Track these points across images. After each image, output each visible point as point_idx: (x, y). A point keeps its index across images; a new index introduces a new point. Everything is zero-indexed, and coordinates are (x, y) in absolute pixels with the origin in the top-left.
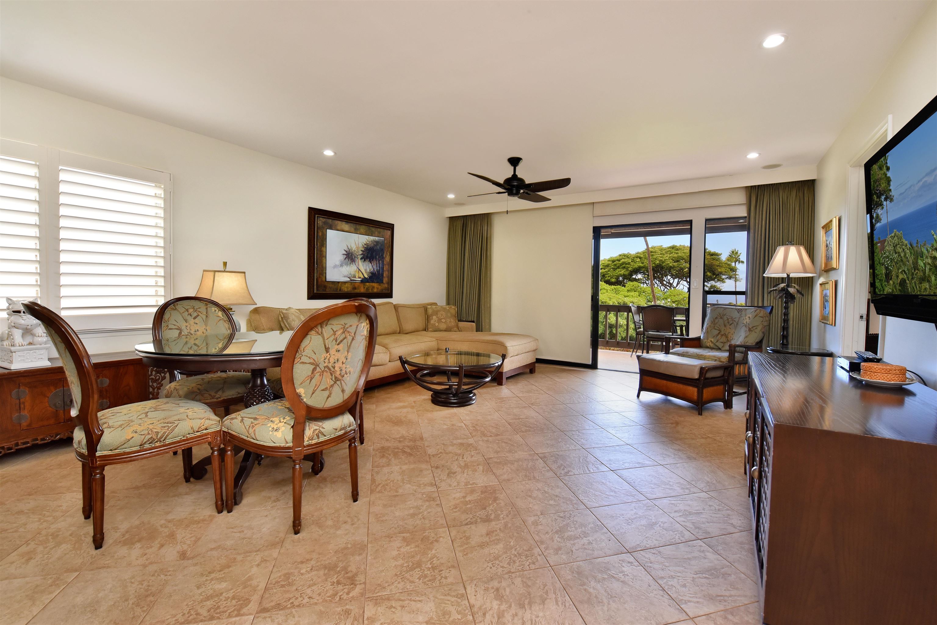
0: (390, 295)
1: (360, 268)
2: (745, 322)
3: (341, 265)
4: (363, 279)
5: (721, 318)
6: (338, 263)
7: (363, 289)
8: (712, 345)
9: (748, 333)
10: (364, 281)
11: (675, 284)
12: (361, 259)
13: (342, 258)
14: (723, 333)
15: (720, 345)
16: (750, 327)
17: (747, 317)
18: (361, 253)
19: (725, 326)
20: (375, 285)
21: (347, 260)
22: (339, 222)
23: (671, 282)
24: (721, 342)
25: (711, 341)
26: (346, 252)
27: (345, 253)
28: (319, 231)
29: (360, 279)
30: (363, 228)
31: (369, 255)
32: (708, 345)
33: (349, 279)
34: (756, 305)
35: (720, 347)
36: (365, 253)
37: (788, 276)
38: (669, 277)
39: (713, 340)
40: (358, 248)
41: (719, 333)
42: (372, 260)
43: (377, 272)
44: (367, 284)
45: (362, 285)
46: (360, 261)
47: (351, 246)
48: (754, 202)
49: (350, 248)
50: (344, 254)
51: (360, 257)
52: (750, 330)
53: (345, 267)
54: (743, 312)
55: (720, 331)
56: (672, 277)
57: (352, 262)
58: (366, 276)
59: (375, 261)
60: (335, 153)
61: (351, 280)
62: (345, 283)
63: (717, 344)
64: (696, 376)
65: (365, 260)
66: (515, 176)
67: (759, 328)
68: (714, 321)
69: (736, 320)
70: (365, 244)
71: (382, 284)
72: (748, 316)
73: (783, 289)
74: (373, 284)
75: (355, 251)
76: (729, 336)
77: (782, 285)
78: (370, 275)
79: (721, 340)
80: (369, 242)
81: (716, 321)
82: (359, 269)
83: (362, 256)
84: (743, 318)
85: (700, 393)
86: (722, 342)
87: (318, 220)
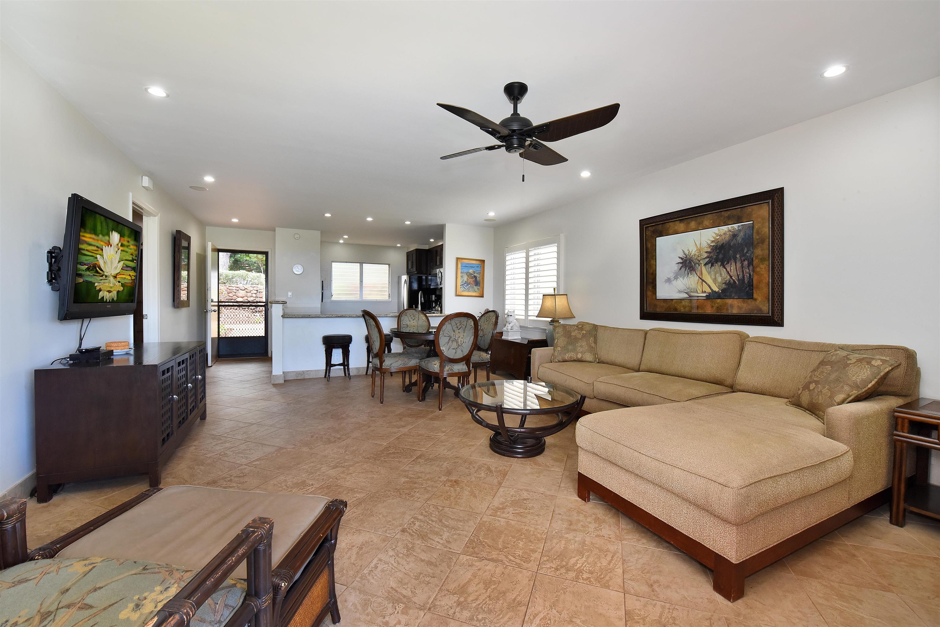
0: (779, 323)
1: (703, 278)
3: (676, 278)
4: (710, 293)
6: (672, 276)
7: (710, 309)
10: (712, 296)
12: (705, 264)
13: (676, 268)
18: (706, 255)
20: (735, 302)
21: (683, 269)
22: (671, 224)
26: (682, 259)
27: (680, 261)
28: (647, 243)
29: (704, 295)
30: (709, 219)
36: (712, 254)
40: (699, 250)
42: (728, 263)
43: (739, 280)
44: (719, 301)
45: (708, 304)
46: (703, 268)
47: (688, 250)
49: (687, 252)
50: (678, 263)
51: (703, 263)
53: (681, 279)
57: (691, 271)
58: (716, 289)
59: (733, 264)
61: (690, 297)
62: (681, 300)
65: (712, 265)
70: (713, 242)
71: (750, 301)
74: (731, 301)
75: (695, 255)
78: (724, 286)
80: (720, 236)
82: (703, 280)
83: (707, 260)
87: (647, 231)
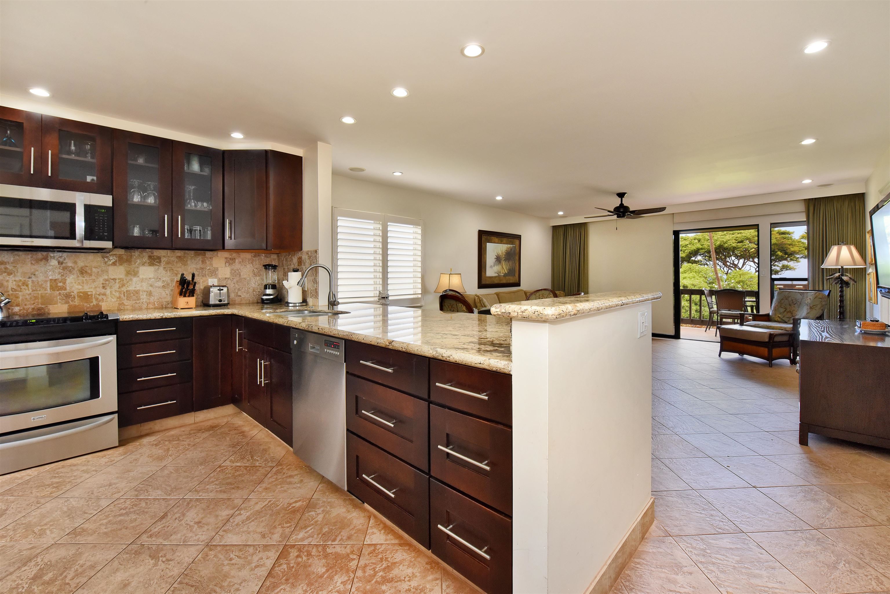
0: (519, 285)
1: (503, 267)
2: (807, 302)
3: (494, 266)
5: (787, 299)
6: (492, 264)
7: (505, 281)
8: (779, 320)
9: (810, 310)
10: (505, 275)
11: (740, 265)
13: (494, 260)
14: (788, 310)
15: (787, 320)
16: (811, 306)
17: (808, 299)
18: (504, 256)
19: (790, 305)
20: (511, 278)
21: (497, 262)
22: (493, 237)
23: (736, 263)
25: (779, 317)
27: (496, 257)
28: (483, 245)
29: (503, 275)
30: (505, 240)
31: (508, 257)
32: (776, 319)
33: (497, 275)
34: (817, 289)
35: (787, 321)
36: (506, 256)
37: (842, 267)
38: (733, 258)
39: (780, 316)
40: (502, 253)
41: (785, 311)
42: (510, 261)
43: (512, 269)
44: (507, 277)
45: (504, 279)
46: (503, 262)
47: (499, 252)
49: (498, 254)
51: (503, 259)
52: (811, 308)
53: (496, 266)
54: (805, 294)
55: (786, 309)
56: (736, 258)
57: (499, 263)
58: (506, 272)
60: (503, 198)
61: (499, 275)
62: (496, 277)
63: (784, 318)
64: (767, 340)
65: (506, 262)
66: (622, 204)
67: (819, 306)
69: (800, 300)
70: (506, 250)
71: (514, 277)
72: (809, 297)
73: (837, 278)
74: (509, 277)
75: (501, 256)
76: (794, 312)
77: (837, 275)
78: (508, 271)
79: (787, 316)
80: (508, 249)
81: (782, 301)
84: (805, 299)
85: (770, 352)
86: (788, 318)
87: (483, 238)
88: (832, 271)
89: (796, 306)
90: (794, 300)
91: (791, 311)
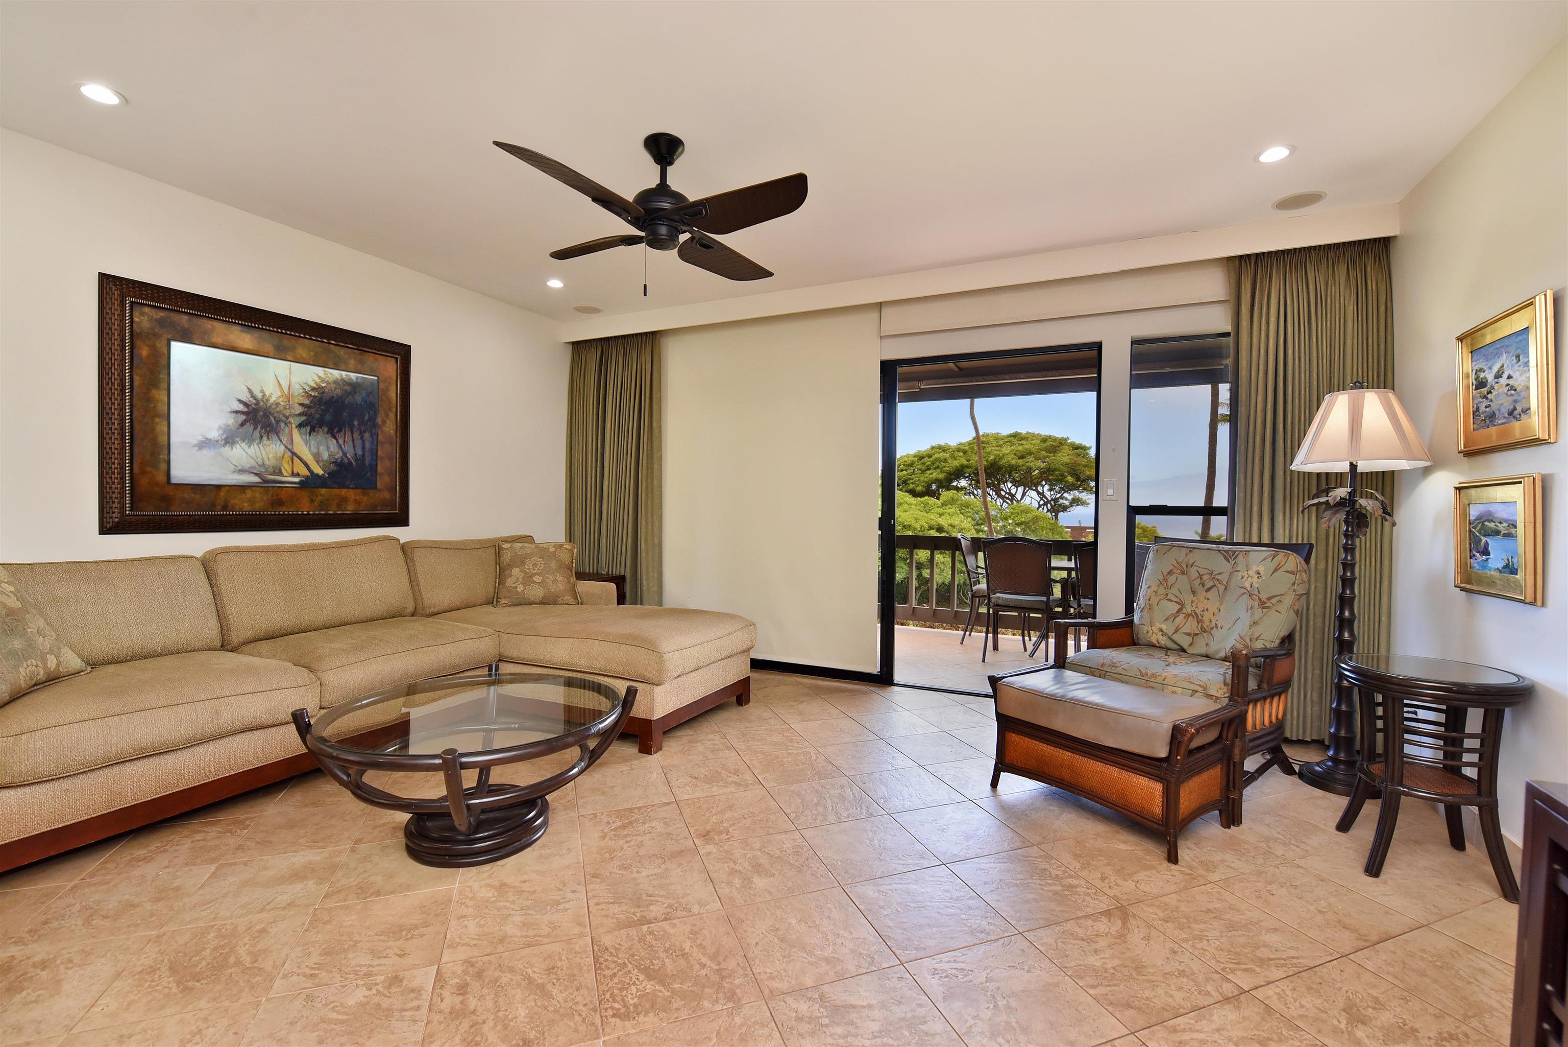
0: (402, 519)
1: (296, 450)
2: (1248, 585)
3: (229, 441)
4: (307, 477)
5: (1183, 573)
7: (308, 505)
8: (1163, 641)
9: (1258, 613)
10: (310, 483)
12: (300, 426)
13: (231, 421)
14: (1188, 609)
15: (1185, 641)
16: (1264, 598)
17: (1251, 573)
18: (299, 410)
19: (1194, 593)
20: (351, 494)
21: (249, 427)
22: (217, 324)
24: (1186, 634)
25: (1162, 629)
26: (245, 404)
28: (138, 343)
29: (297, 480)
30: (304, 346)
31: (328, 417)
32: (1154, 640)
33: (256, 479)
35: (1185, 646)
36: (312, 411)
37: (1353, 466)
39: (1164, 627)
40: (288, 397)
41: (1179, 611)
42: (340, 431)
43: (356, 460)
44: (323, 491)
45: (305, 496)
46: (296, 433)
47: (262, 391)
48: (1249, 295)
49: (259, 396)
50: (237, 412)
51: (294, 422)
52: (1262, 606)
53: (244, 445)
54: (1241, 561)
55: (1182, 604)
57: (268, 433)
58: (319, 471)
59: (348, 434)
61: (265, 481)
62: (243, 488)
63: (1175, 637)
64: (1161, 749)
65: (313, 430)
67: (1286, 601)
68: (1165, 580)
69: (1224, 578)
70: (313, 389)
71: (371, 492)
72: (1255, 568)
73: (1342, 503)
74: (344, 492)
75: (277, 404)
76: (1206, 619)
77: (1342, 492)
78: (333, 467)
79: (1186, 629)
80: (327, 383)
81: (1172, 579)
82: (294, 454)
83: (303, 418)
84: (1240, 574)
85: (1171, 799)
86: (1188, 634)
87: (136, 314)
88: (1326, 481)
89: (1213, 594)
90: (1205, 577)
91: (1198, 612)
